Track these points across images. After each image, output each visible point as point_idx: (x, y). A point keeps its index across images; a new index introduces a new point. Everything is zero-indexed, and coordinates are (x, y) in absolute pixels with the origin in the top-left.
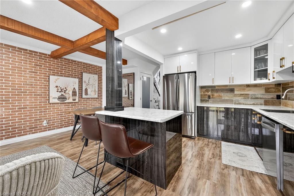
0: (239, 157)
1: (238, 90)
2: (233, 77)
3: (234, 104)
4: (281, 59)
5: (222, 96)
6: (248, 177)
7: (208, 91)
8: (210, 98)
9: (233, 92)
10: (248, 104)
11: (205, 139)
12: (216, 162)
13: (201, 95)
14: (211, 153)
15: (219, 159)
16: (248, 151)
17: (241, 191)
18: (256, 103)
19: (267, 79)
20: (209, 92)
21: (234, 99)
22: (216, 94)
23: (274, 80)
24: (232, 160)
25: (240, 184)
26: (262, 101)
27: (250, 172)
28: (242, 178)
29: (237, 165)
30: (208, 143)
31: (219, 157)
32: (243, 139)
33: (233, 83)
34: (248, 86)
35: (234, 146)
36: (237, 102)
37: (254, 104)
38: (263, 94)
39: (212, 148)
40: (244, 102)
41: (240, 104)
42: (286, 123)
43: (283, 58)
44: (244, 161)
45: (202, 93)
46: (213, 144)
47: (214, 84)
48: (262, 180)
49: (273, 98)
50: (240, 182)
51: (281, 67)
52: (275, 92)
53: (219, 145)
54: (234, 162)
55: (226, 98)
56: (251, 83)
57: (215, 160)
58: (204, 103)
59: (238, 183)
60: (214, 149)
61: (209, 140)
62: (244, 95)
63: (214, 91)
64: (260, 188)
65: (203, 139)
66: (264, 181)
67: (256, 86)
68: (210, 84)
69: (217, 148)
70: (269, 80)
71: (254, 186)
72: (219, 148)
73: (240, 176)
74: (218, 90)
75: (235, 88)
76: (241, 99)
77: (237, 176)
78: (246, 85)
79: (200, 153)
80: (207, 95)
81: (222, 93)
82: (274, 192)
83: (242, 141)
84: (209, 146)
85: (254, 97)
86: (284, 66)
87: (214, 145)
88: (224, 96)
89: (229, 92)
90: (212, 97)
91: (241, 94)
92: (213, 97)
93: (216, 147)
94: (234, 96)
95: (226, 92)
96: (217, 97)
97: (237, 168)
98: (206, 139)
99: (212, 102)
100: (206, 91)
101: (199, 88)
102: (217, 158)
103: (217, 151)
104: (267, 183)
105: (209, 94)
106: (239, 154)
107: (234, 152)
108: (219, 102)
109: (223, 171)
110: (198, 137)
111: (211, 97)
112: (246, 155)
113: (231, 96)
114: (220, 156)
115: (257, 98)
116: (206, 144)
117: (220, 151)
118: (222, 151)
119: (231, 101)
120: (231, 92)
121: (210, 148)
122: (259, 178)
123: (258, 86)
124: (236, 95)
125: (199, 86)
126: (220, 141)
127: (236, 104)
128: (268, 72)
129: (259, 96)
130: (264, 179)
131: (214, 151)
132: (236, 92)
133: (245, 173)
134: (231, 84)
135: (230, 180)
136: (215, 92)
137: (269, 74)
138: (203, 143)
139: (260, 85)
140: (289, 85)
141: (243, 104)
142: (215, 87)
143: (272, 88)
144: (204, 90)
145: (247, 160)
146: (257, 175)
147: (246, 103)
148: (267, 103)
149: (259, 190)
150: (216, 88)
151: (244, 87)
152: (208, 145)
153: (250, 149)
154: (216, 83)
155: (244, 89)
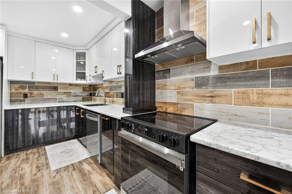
0: (67, 155)
1: (61, 88)
2: (57, 75)
3: (58, 102)
4: (95, 67)
5: (44, 94)
6: (78, 168)
7: (23, 88)
8: (27, 97)
9: (57, 90)
10: (70, 101)
11: (20, 154)
12: (44, 174)
13: (11, 94)
14: (34, 166)
15: (47, 168)
16: (73, 144)
17: (76, 185)
18: (76, 100)
19: (85, 80)
20: (26, 89)
21: (58, 97)
22: (35, 92)
23: (90, 82)
24: (61, 161)
25: (74, 179)
26: (81, 98)
27: (79, 163)
28: (74, 173)
29: (67, 164)
30: (27, 156)
31: (46, 166)
32: (68, 135)
33: (57, 80)
34: (71, 85)
35: (60, 145)
36: (61, 100)
37: (75, 101)
38: (81, 92)
39: (35, 160)
40: (67, 100)
41: (63, 102)
42: (106, 113)
43: (97, 67)
44: (72, 155)
45: (13, 91)
46: (34, 154)
47: (34, 80)
48: (88, 164)
49: (87, 96)
50: (73, 178)
51: (95, 72)
52: (89, 91)
53: (44, 152)
54: (64, 162)
55: (49, 97)
56: (74, 83)
57: (42, 173)
58: (16, 104)
59: (72, 179)
60: (38, 160)
61: (27, 152)
62: (67, 93)
63: (33, 88)
64: (89, 171)
65: (17, 155)
66: (90, 164)
67: (76, 85)
68: (28, 79)
69: (41, 157)
70: (87, 81)
71: (84, 173)
72: (44, 156)
73: (72, 172)
74: (38, 87)
75: (58, 86)
76: (64, 97)
77: (70, 174)
78: (69, 84)
79: (16, 176)
80: (22, 93)
81: (43, 90)
82: (97, 167)
83: (67, 138)
84: (30, 159)
85: (75, 95)
86: (97, 72)
87: (37, 155)
88: (47, 94)
89: (52, 90)
90: (30, 95)
91: (64, 93)
92: (32, 95)
93: (39, 156)
94: (58, 94)
95: (49, 90)
96: (38, 96)
97: (68, 166)
98: (22, 152)
99: (30, 102)
100: (20, 87)
101: (8, 83)
102: (44, 169)
103: (42, 160)
104: (91, 163)
105: (25, 92)
106: (67, 151)
107: (61, 152)
108: (40, 101)
109: (54, 179)
110: (6, 156)
111: (28, 95)
112: (72, 149)
113: (55, 94)
114: (47, 164)
115: (77, 96)
116: (23, 160)
117: (46, 159)
118: (48, 157)
119: (55, 100)
120: (54, 90)
121: (31, 161)
122: (86, 163)
123: (78, 85)
124: (59, 94)
125: (8, 81)
126: (43, 147)
127: (59, 102)
128: (86, 75)
129: (79, 94)
130: (89, 162)
131: (38, 162)
132: (59, 91)
133: (75, 167)
134: (55, 81)
135: (64, 184)
136: (35, 89)
137: (87, 76)
138: (18, 160)
139: (79, 85)
140: (97, 86)
141: (67, 102)
142: (34, 83)
143: (87, 88)
144: (17, 86)
145: (74, 153)
146: (84, 161)
147: (69, 101)
148: (84, 100)
149: (88, 173)
150: (36, 85)
151: (67, 86)
152: (27, 159)
153: (74, 142)
154: (37, 79)
155: (67, 88)
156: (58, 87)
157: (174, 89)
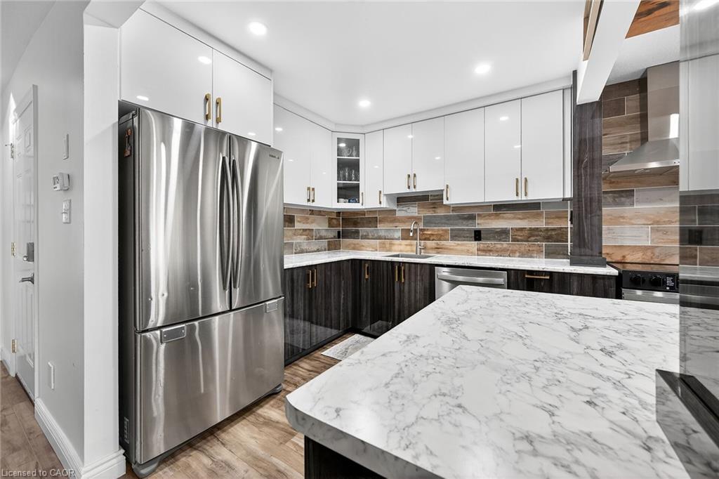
1: (301, 220)
2: (313, 189)
9: (293, 224)
18: (320, 248)
19: (358, 203)
21: (295, 241)
34: (312, 212)
36: (299, 249)
37: (318, 250)
38: (326, 230)
40: (307, 248)
41: (303, 252)
43: (415, 175)
49: (334, 237)
51: (409, 187)
52: (336, 226)
62: (307, 232)
70: (362, 204)
76: (303, 241)
85: (318, 235)
89: (287, 224)
91: (303, 230)
94: (295, 234)
113: (290, 233)
115: (321, 238)
119: (291, 247)
120: (290, 224)
123: (322, 213)
127: (297, 253)
128: (361, 191)
129: (323, 234)
132: (298, 225)
137: (363, 194)
141: (307, 252)
143: (334, 219)
147: (310, 249)
148: (330, 247)
151: (307, 214)
155: (307, 218)
156: (294, 216)
157: (644, 225)
